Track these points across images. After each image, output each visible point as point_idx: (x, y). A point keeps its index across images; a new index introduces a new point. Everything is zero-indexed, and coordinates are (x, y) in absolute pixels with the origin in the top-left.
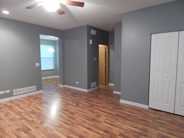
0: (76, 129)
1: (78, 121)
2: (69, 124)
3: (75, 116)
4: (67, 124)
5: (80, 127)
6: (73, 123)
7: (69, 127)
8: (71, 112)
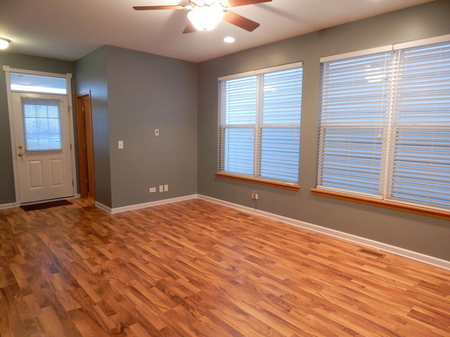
0: (168, 253)
1: (158, 266)
2: (177, 263)
3: (157, 278)
4: (180, 262)
5: (158, 256)
6: (169, 263)
7: (179, 257)
8: (163, 291)
